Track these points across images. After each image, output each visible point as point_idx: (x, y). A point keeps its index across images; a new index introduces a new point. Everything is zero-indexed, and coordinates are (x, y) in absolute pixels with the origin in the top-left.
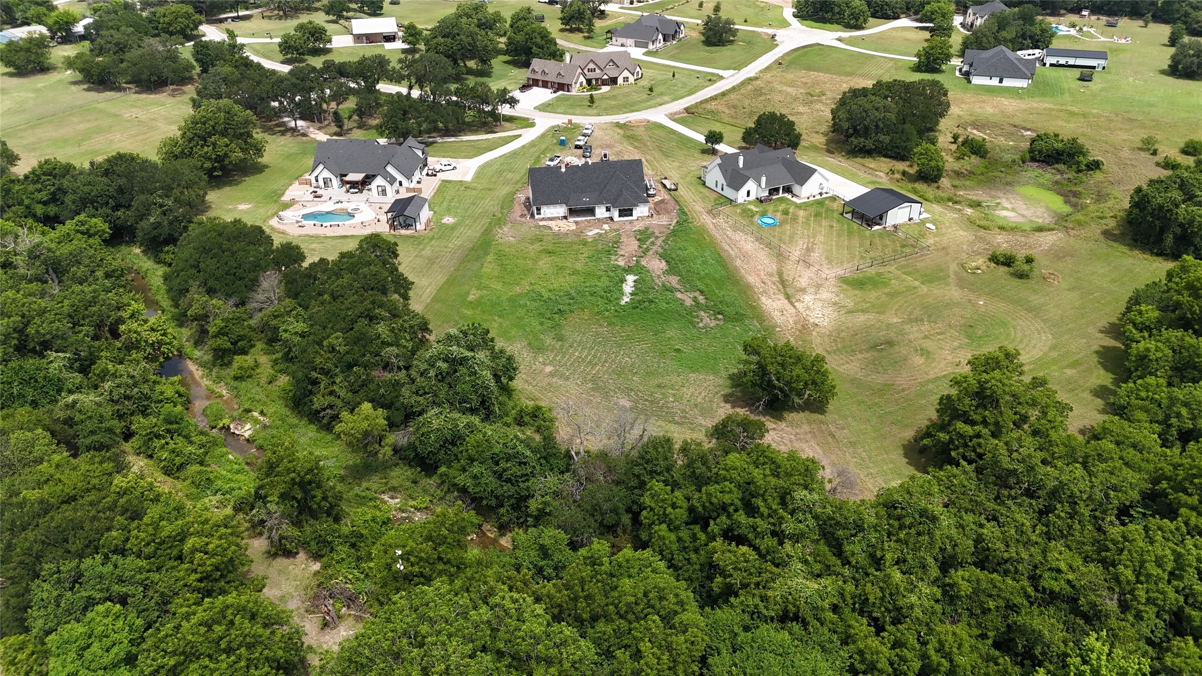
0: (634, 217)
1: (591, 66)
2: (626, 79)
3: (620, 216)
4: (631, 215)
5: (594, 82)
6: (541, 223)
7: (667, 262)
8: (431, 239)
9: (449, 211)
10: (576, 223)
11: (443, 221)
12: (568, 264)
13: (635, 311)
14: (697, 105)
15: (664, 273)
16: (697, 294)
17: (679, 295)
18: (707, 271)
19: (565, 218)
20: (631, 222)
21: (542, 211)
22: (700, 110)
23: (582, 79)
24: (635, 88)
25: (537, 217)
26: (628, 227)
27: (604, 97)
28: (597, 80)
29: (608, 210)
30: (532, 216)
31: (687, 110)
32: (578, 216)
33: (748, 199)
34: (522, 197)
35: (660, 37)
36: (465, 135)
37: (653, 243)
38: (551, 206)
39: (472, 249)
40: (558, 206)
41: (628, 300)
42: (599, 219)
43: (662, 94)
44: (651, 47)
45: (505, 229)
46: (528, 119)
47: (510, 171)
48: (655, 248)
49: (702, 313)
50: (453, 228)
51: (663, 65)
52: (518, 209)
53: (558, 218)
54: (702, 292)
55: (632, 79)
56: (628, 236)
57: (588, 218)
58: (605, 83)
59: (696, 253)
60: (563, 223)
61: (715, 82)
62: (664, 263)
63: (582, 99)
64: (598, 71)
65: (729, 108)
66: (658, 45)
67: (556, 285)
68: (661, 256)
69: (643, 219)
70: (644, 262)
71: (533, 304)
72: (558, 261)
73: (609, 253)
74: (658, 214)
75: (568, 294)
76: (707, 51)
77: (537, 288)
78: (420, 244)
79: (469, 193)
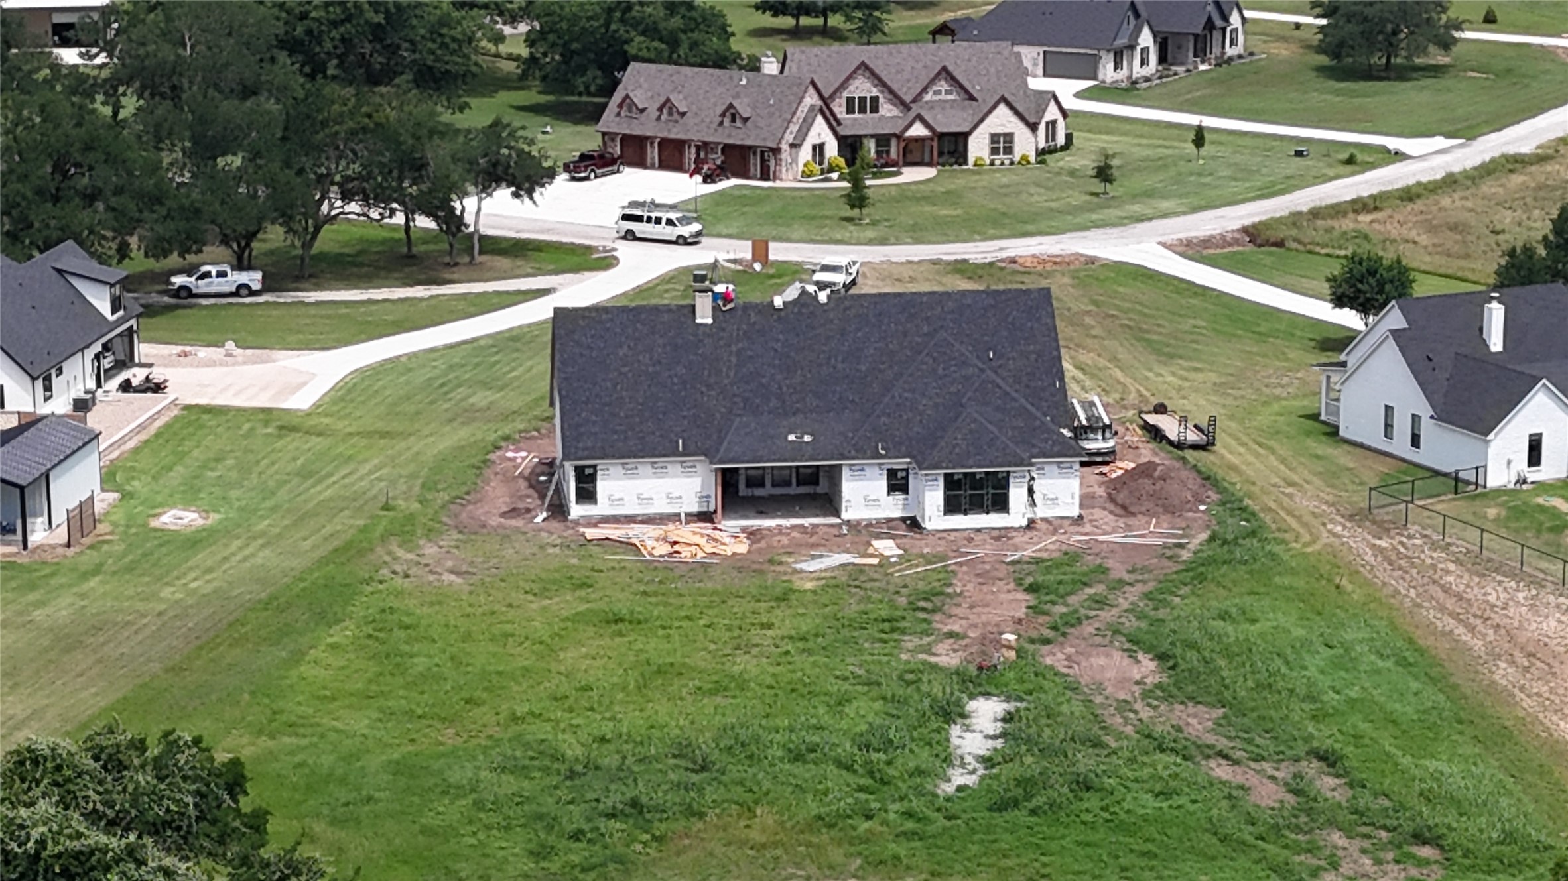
0: (1015, 515)
1: (862, 88)
2: (1002, 143)
3: (952, 506)
4: (1001, 504)
5: (871, 146)
6: (591, 533)
7: (1161, 657)
8: (85, 576)
9: (189, 496)
10: (752, 534)
11: (154, 523)
12: (700, 659)
13: (998, 819)
15: (1146, 695)
16: (1311, 768)
17: (1222, 771)
18: (1354, 693)
19: (705, 517)
20: (1002, 534)
21: (603, 486)
23: (820, 132)
24: (1038, 173)
25: (577, 511)
26: (986, 550)
27: (906, 194)
28: (883, 141)
29: (898, 484)
30: (559, 510)
31: (1254, 235)
32: (762, 514)
33: (1534, 475)
34: (524, 459)
35: (1146, 39)
36: (319, 287)
37: (1100, 602)
38: (644, 467)
39: (266, 605)
40: (674, 467)
41: (971, 780)
42: (853, 526)
43: (1150, 194)
44: (1108, 72)
45: (430, 550)
47: (485, 385)
48: (1107, 615)
49: (1337, 838)
50: (193, 541)
51: (1157, 124)
52: (500, 495)
53: (675, 518)
54: (1329, 759)
55: (1026, 144)
56: (985, 578)
57: (806, 522)
58: (913, 153)
59: (1299, 632)
60: (686, 533)
62: (1147, 664)
63: (818, 199)
64: (887, 109)
65: (1432, 229)
66: (1138, 71)
67: (632, 719)
68: (1135, 644)
69: (1054, 525)
70: (1054, 658)
71: (510, 784)
72: (654, 647)
73: (892, 625)
74: (1126, 510)
75: (682, 750)
76: (1337, 93)
77: (538, 731)
78: (32, 587)
79: (292, 443)
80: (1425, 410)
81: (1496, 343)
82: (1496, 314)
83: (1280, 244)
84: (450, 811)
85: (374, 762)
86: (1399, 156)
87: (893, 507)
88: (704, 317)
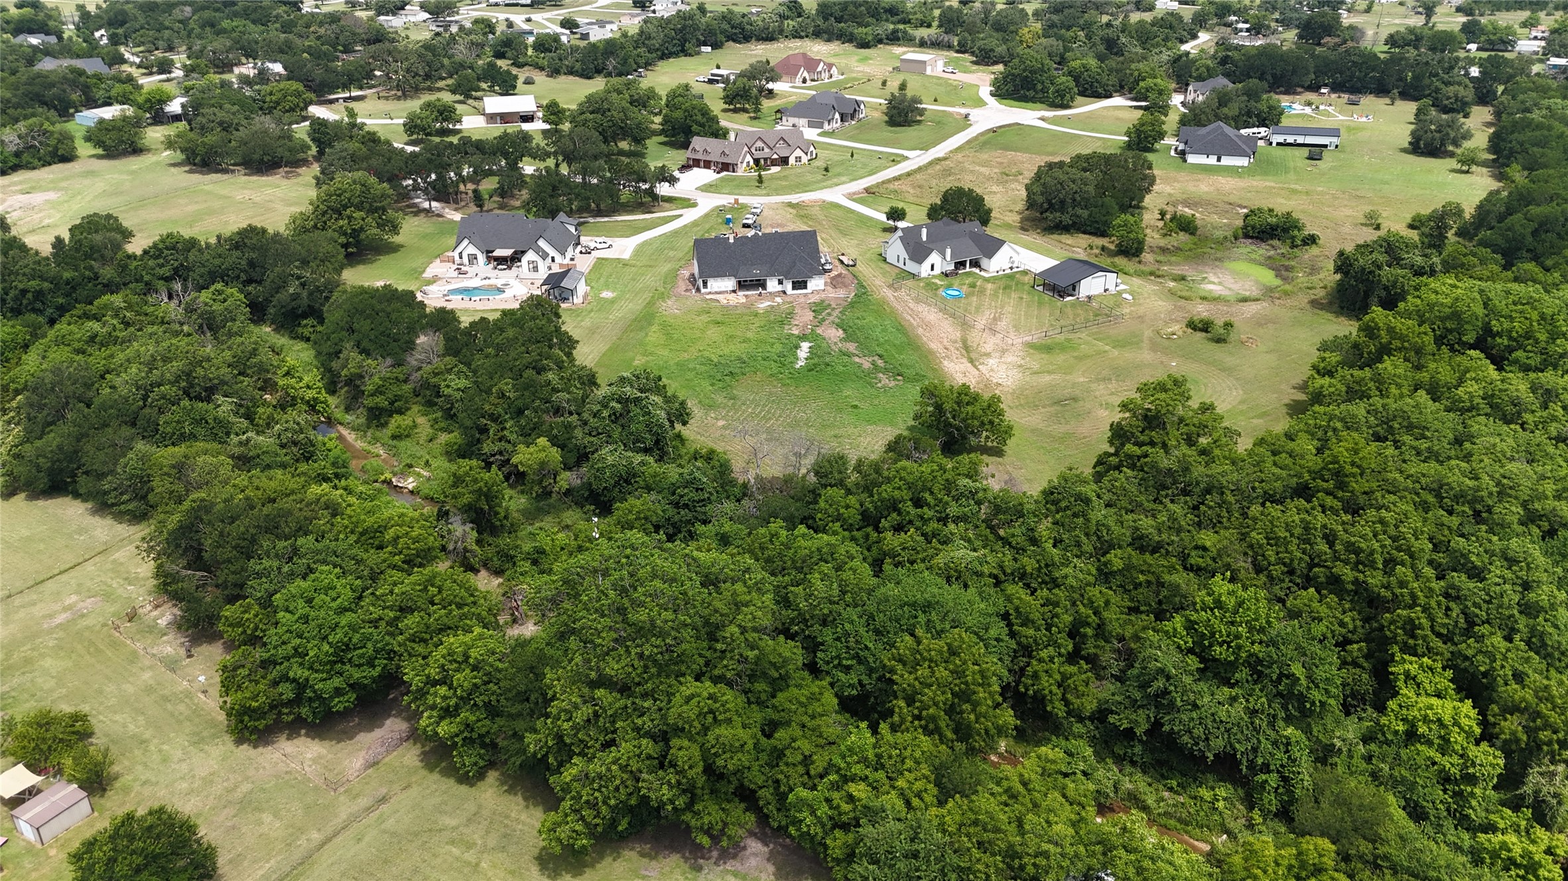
0: (809, 290)
1: (759, 144)
2: (798, 159)
3: (794, 288)
4: (805, 287)
5: (762, 162)
6: (708, 297)
7: (844, 330)
9: (607, 287)
10: (746, 297)
11: (602, 296)
12: (739, 333)
13: (810, 374)
14: (878, 185)
15: (841, 340)
16: (876, 358)
17: (857, 360)
18: (887, 339)
19: (734, 291)
20: (806, 295)
21: (711, 282)
22: (882, 190)
23: (749, 158)
24: (808, 168)
25: (703, 290)
26: (802, 300)
27: (773, 177)
28: (765, 159)
29: (780, 282)
30: (698, 290)
31: (867, 190)
32: (748, 291)
33: (932, 273)
34: (687, 273)
35: (837, 116)
36: (621, 215)
37: (829, 314)
38: (719, 279)
39: (635, 320)
40: (726, 279)
42: (770, 293)
43: (839, 175)
44: (826, 127)
45: (669, 303)
46: (689, 200)
47: (672, 249)
48: (831, 318)
49: (881, 375)
50: (613, 301)
51: (840, 146)
52: (682, 285)
53: (727, 292)
54: (880, 356)
55: (805, 159)
56: (802, 307)
57: (759, 293)
58: (774, 163)
59: (875, 322)
60: (730, 296)
61: (899, 162)
62: (841, 332)
63: (749, 179)
64: (767, 150)
65: (914, 188)
66: (835, 126)
67: (726, 351)
68: (838, 326)
69: (818, 292)
70: (819, 331)
71: (703, 368)
72: (729, 331)
73: (782, 323)
74: (835, 287)
75: (739, 359)
76: (891, 132)
77: (706, 354)
78: (578, 316)
79: (627, 269)
80: (907, 256)
81: (924, 239)
82: (924, 231)
83: (874, 193)
84: (690, 375)
85: (672, 363)
86: (907, 158)
87: (780, 288)
88: (732, 241)
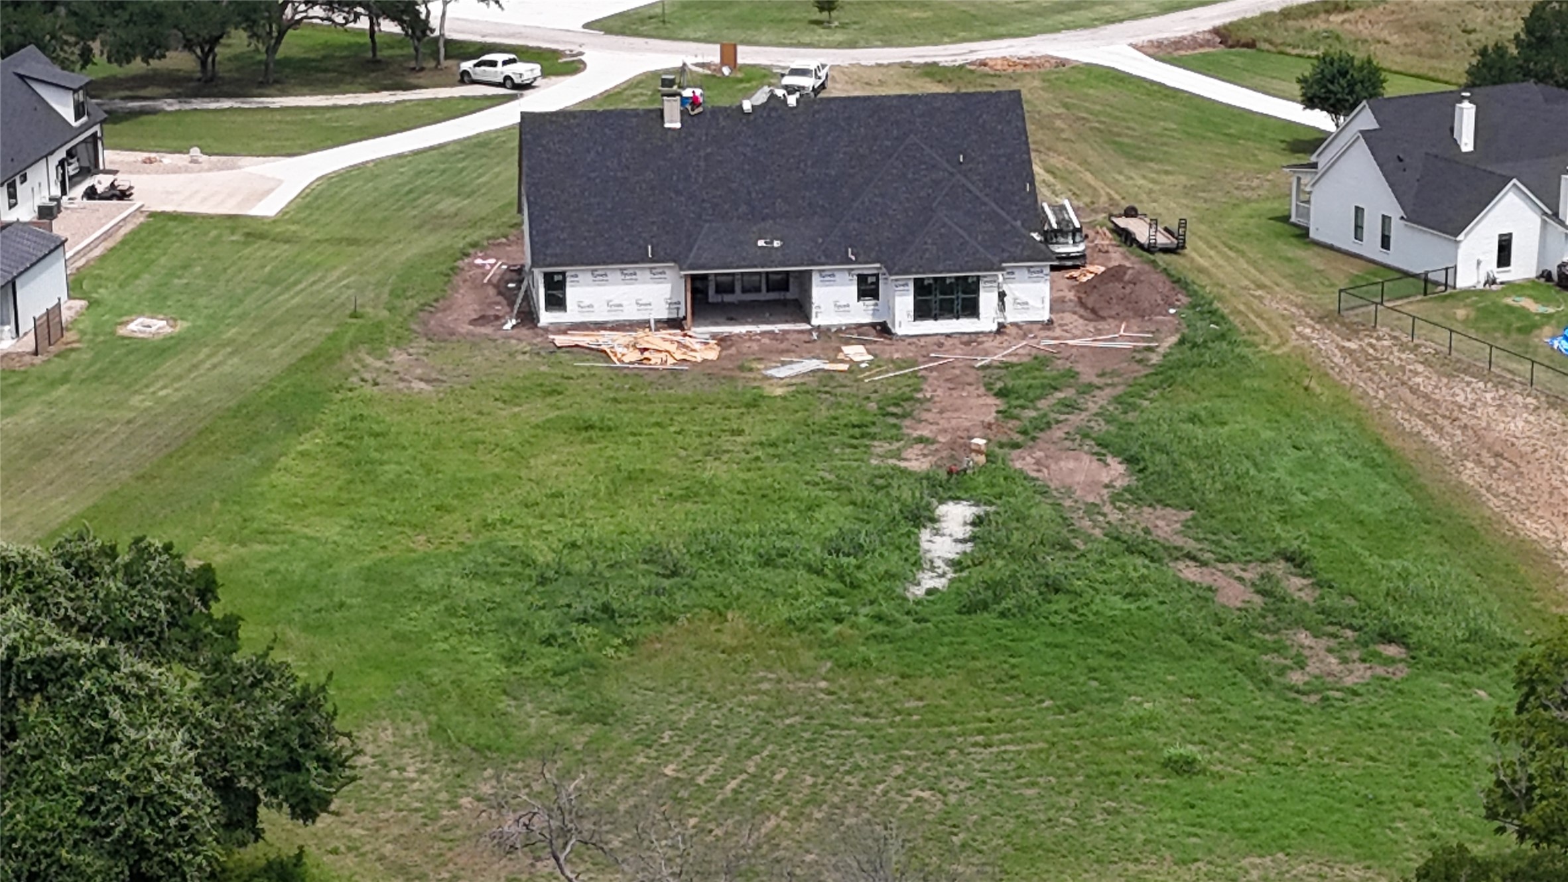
0: (986, 320)
3: (922, 312)
4: (971, 309)
6: (560, 340)
7: (1130, 460)
8: (53, 384)
9: (156, 304)
10: (722, 341)
11: (122, 331)
12: (670, 465)
13: (969, 621)
14: (1268, 21)
15: (1115, 498)
16: (1279, 568)
17: (1190, 572)
18: (1322, 494)
19: (674, 323)
20: (971, 339)
21: (573, 293)
22: (1280, 36)
25: (546, 318)
26: (955, 355)
27: (877, 0)
29: (868, 289)
30: (528, 317)
31: (1225, 35)
32: (732, 320)
33: (1503, 276)
34: (492, 265)
36: (284, 93)
37: (1070, 406)
38: (615, 276)
39: (236, 412)
40: (642, 271)
41: (940, 583)
42: (824, 331)
45: (400, 358)
46: (555, 53)
47: (454, 192)
48: (1076, 419)
49: (1304, 638)
50: (161, 349)
52: (466, 304)
53: (644, 324)
54: (1296, 561)
56: (955, 383)
57: (777, 328)
59: (1267, 434)
60: (657, 339)
62: (1116, 468)
63: (786, 3)
67: (602, 526)
68: (1104, 447)
69: (1024, 329)
70: (1023, 462)
71: (480, 591)
72: (624, 454)
73: (862, 431)
74: (1095, 314)
75: (653, 556)
77: (511, 537)
79: (259, 250)
80: (1395, 212)
81: (1467, 143)
82: (1467, 113)
83: (1251, 45)
84: (421, 617)
87: (862, 313)
88: (673, 122)
